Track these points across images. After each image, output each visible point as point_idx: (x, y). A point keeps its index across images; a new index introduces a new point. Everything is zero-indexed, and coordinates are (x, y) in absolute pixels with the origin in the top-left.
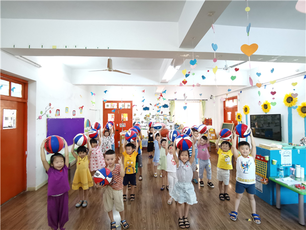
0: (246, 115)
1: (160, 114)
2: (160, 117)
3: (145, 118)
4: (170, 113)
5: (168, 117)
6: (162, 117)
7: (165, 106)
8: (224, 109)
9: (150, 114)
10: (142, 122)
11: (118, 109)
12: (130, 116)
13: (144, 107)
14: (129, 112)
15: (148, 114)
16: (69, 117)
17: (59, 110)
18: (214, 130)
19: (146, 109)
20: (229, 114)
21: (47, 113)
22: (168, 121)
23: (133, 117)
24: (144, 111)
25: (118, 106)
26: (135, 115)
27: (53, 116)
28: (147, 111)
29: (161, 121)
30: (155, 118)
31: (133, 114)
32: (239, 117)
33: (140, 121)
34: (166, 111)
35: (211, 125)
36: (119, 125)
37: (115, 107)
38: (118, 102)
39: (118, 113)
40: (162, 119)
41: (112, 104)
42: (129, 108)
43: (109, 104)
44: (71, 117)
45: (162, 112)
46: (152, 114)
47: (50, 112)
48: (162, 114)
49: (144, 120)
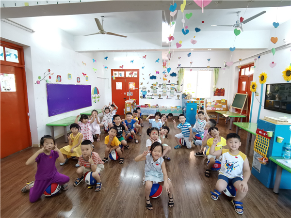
0: (262, 85)
1: (168, 83)
2: (168, 86)
3: (152, 87)
4: (178, 82)
5: (176, 87)
6: (169, 87)
7: (174, 75)
8: (239, 78)
9: (157, 83)
10: (149, 91)
11: (125, 78)
12: (137, 85)
13: (151, 75)
14: (136, 81)
15: (155, 83)
16: (73, 84)
17: (60, 76)
18: (226, 101)
19: (153, 77)
20: (244, 83)
21: (46, 79)
22: (176, 90)
23: (140, 86)
24: (151, 80)
25: (125, 74)
26: (142, 84)
27: (53, 81)
28: (154, 80)
29: (168, 91)
30: (162, 87)
31: (140, 83)
32: (254, 86)
33: (147, 91)
34: (174, 80)
35: (224, 95)
36: (126, 94)
37: (123, 76)
38: (125, 71)
39: (125, 81)
40: (170, 89)
41: (120, 72)
42: (136, 76)
43: (117, 72)
44: (76, 83)
45: (169, 81)
46: (159, 83)
47: (50, 78)
48: (170, 83)
49: (150, 89)
